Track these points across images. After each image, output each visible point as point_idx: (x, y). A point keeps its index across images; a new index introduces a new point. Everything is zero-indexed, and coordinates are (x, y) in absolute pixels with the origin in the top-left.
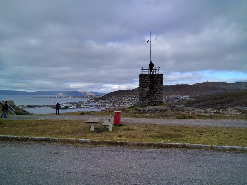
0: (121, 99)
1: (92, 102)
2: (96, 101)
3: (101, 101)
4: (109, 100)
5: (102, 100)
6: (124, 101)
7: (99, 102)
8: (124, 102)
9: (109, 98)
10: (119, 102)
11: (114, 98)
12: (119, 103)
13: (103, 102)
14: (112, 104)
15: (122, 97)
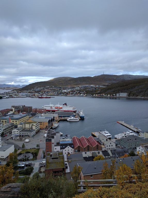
6: (47, 91)
9: (32, 89)
11: (36, 88)
15: (43, 88)
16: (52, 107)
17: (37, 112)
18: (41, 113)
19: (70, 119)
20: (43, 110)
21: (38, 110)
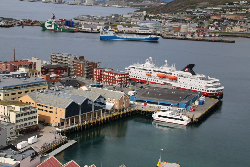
0: (222, 10)
1: (143, 18)
2: (153, 16)
3: (166, 15)
4: (188, 13)
5: (168, 13)
6: (229, 18)
7: (163, 19)
8: (232, 20)
9: (188, 8)
10: (215, 20)
11: (201, 8)
12: (215, 23)
13: (173, 17)
14: (197, 25)
15: (225, 6)
16: (152, 72)
17: (104, 80)
18: (112, 83)
19: (159, 116)
20: (117, 77)
21: (107, 74)
